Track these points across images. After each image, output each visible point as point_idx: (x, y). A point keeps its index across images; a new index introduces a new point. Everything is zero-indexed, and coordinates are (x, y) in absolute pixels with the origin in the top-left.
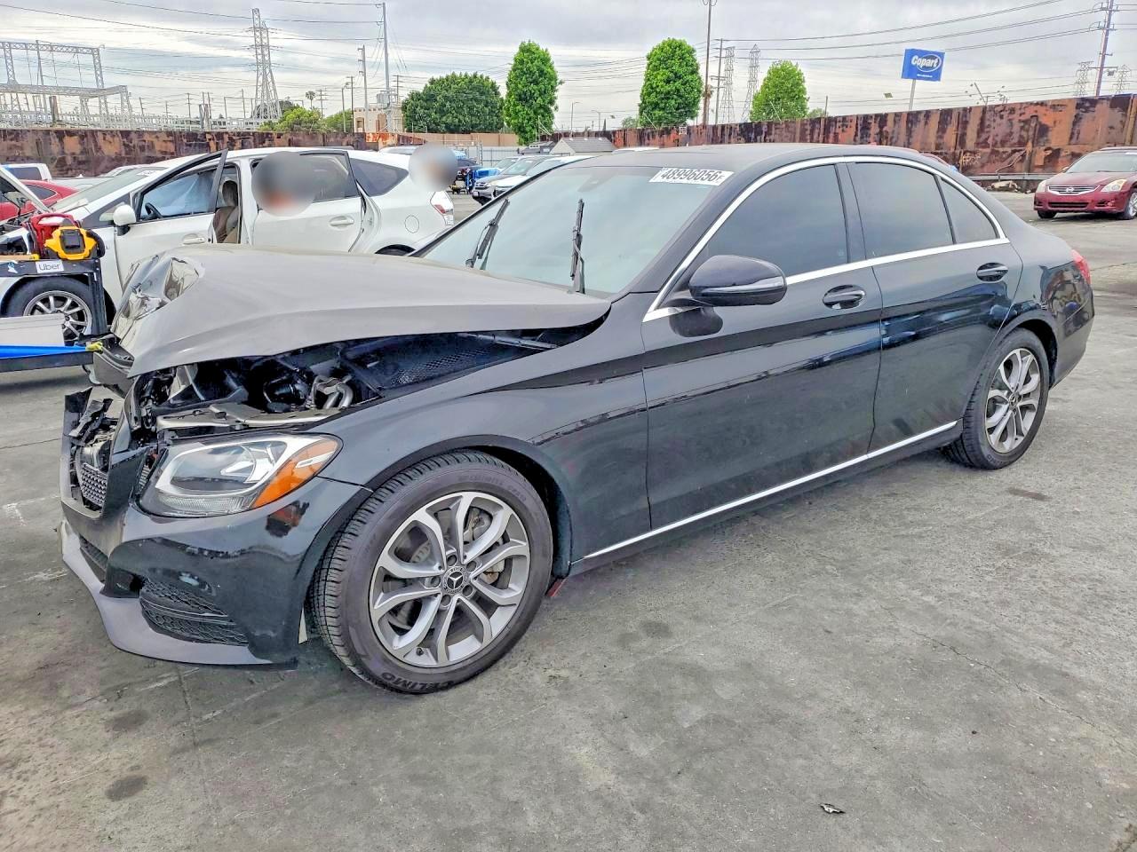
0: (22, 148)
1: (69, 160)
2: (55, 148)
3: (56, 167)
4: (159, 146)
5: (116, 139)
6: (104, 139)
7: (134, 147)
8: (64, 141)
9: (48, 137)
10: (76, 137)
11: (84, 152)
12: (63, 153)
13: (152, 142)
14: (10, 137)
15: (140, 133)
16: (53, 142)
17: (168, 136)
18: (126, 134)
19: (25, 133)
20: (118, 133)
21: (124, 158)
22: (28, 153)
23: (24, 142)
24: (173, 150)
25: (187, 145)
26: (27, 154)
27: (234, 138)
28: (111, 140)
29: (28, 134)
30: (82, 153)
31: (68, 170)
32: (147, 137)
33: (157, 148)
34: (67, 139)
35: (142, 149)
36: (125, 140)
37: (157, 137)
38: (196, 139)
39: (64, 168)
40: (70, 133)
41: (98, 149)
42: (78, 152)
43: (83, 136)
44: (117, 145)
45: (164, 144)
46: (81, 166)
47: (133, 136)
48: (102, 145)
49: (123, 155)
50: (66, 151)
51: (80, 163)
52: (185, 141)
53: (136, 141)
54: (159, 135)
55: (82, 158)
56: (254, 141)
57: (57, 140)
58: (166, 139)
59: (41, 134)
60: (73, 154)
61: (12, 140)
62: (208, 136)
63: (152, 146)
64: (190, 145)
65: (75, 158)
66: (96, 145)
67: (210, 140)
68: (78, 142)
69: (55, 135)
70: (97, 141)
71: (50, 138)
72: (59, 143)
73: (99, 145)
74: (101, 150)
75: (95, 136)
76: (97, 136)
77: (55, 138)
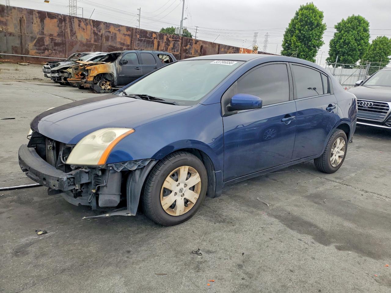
0: (6, 24)
1: (47, 41)
2: (36, 27)
3: (35, 45)
4: (120, 38)
5: (89, 27)
6: (79, 25)
7: (101, 36)
8: (45, 21)
9: (31, 16)
11: (61, 34)
12: (43, 33)
13: (115, 34)
15: (107, 25)
16: (35, 21)
17: (127, 31)
18: (96, 24)
20: (91, 22)
21: (92, 45)
23: (9, 18)
24: (129, 43)
25: (139, 40)
26: (11, 30)
27: (170, 39)
28: (84, 27)
29: (13, 10)
30: (59, 35)
31: (45, 49)
32: (112, 29)
33: (118, 40)
34: (47, 20)
35: (107, 39)
36: (95, 29)
37: (119, 30)
38: (146, 37)
39: (42, 48)
40: (51, 16)
41: (73, 33)
42: (56, 34)
43: (63, 19)
44: (89, 32)
45: (123, 37)
46: (56, 48)
47: (102, 26)
48: (77, 32)
49: (92, 42)
50: (45, 33)
51: (56, 44)
52: (138, 36)
53: (103, 32)
54: (121, 28)
55: (59, 40)
56: (182, 43)
57: (39, 20)
58: (126, 33)
59: (25, 12)
60: (51, 35)
62: (154, 36)
63: (114, 37)
64: (141, 41)
65: (52, 39)
66: (71, 31)
67: (155, 38)
68: (57, 25)
69: (37, 15)
70: (73, 26)
71: (33, 19)
72: (40, 24)
73: (74, 30)
74: (75, 35)
75: (72, 22)
76: (74, 23)
77: (37, 18)
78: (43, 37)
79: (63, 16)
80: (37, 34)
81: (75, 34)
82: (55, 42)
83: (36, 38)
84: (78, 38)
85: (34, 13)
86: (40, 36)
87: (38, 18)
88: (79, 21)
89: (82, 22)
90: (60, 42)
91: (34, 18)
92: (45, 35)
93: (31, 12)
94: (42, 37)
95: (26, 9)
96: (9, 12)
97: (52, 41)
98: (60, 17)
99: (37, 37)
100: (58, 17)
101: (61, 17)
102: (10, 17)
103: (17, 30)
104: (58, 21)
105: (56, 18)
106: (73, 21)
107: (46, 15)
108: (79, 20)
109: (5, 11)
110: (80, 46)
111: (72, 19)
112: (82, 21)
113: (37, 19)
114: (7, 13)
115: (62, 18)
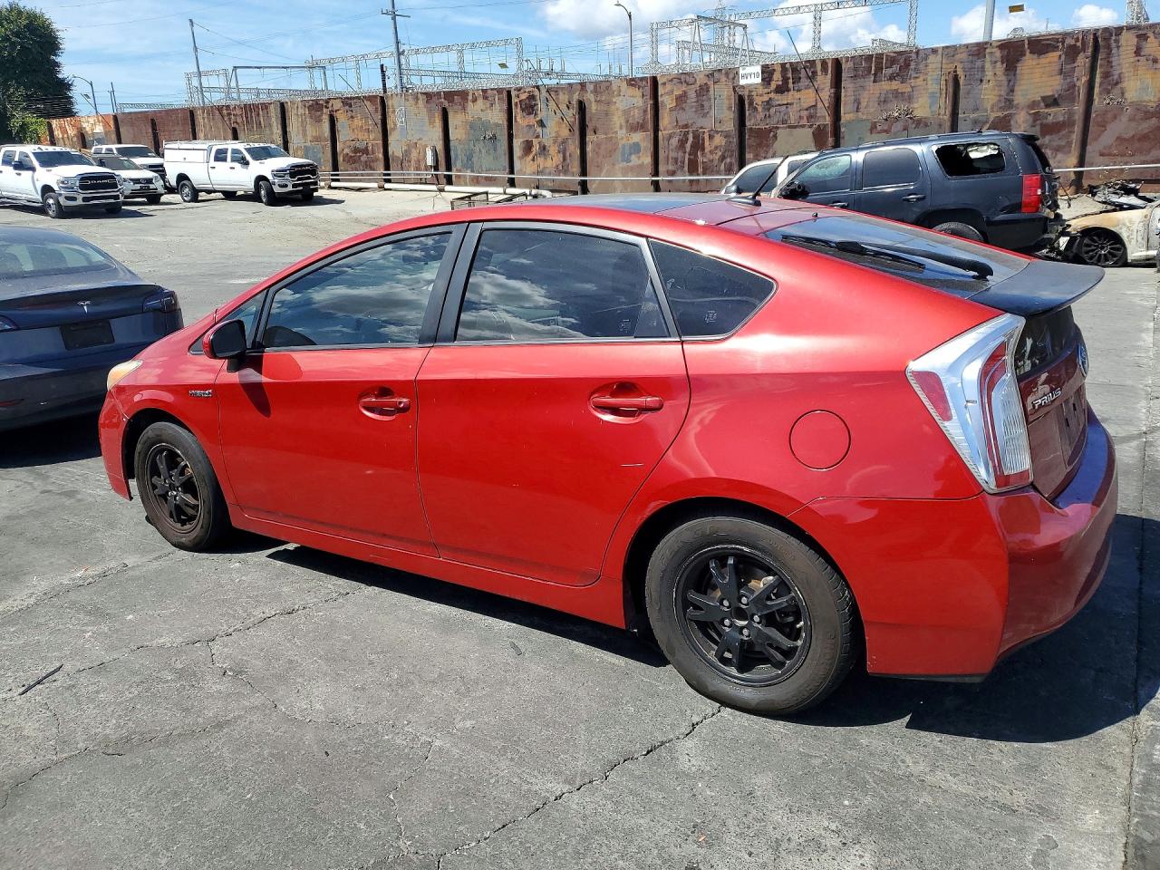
0: (910, 99)
1: (1020, 125)
2: (988, 94)
6: (1138, 52)
8: (1020, 68)
9: (979, 63)
10: (1057, 54)
11: (1069, 94)
12: (1009, 103)
14: (890, 71)
16: (989, 74)
19: (926, 58)
22: (921, 109)
23: (919, 82)
26: (920, 113)
29: (932, 58)
40: (1040, 45)
41: (1112, 82)
43: (1079, 46)
50: (1015, 102)
55: (1057, 114)
57: (1000, 68)
59: (964, 55)
60: (1034, 104)
61: (892, 78)
65: (1037, 116)
66: (1106, 75)
68: (1056, 67)
69: (998, 54)
70: (1114, 60)
71: (983, 67)
72: (1004, 78)
73: (1116, 73)
74: (1119, 86)
75: (1114, 45)
76: (1118, 47)
77: (996, 62)
78: (1010, 115)
79: (1081, 37)
80: (992, 108)
81: (1117, 83)
82: (1045, 121)
83: (987, 122)
84: (1127, 95)
85: (988, 51)
86: (1000, 114)
87: (999, 64)
88: (1138, 36)
89: (1151, 38)
90: (1061, 119)
91: (988, 65)
92: (1017, 107)
93: (979, 50)
94: (1006, 116)
95: (967, 46)
96: (921, 66)
97: (1035, 121)
98: (1070, 41)
99: (991, 119)
100: (1063, 43)
101: (1073, 42)
102: (921, 79)
103: (935, 108)
104: (1063, 57)
105: (1055, 48)
106: (1117, 41)
107: (1026, 46)
108: (1141, 32)
109: (912, 67)
110: (1132, 119)
111: (1113, 38)
112: (1150, 34)
113: (994, 67)
114: (917, 70)
115: (1079, 44)
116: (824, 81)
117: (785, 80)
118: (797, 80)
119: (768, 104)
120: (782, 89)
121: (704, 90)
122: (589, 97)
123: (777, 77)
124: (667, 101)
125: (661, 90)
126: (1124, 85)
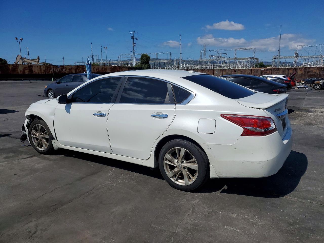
116: (271, 70)
117: (266, 70)
118: (267, 70)
119: (264, 72)
120: (265, 71)
121: (257, 71)
122: (243, 71)
123: (265, 70)
124: (253, 71)
125: (252, 70)
126: (298, 72)
